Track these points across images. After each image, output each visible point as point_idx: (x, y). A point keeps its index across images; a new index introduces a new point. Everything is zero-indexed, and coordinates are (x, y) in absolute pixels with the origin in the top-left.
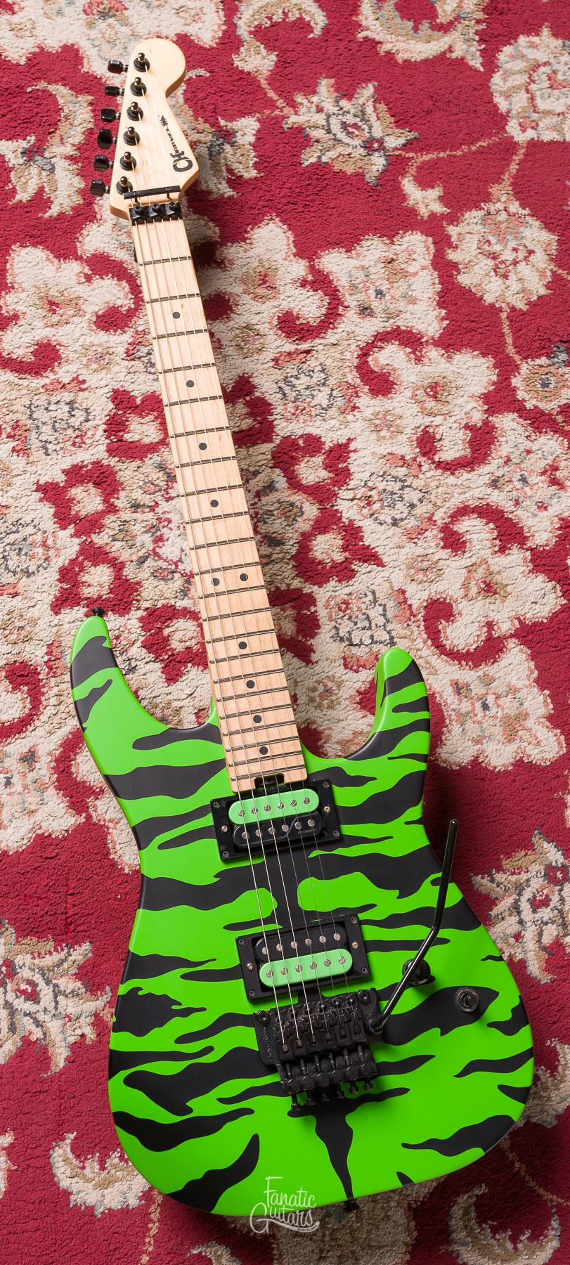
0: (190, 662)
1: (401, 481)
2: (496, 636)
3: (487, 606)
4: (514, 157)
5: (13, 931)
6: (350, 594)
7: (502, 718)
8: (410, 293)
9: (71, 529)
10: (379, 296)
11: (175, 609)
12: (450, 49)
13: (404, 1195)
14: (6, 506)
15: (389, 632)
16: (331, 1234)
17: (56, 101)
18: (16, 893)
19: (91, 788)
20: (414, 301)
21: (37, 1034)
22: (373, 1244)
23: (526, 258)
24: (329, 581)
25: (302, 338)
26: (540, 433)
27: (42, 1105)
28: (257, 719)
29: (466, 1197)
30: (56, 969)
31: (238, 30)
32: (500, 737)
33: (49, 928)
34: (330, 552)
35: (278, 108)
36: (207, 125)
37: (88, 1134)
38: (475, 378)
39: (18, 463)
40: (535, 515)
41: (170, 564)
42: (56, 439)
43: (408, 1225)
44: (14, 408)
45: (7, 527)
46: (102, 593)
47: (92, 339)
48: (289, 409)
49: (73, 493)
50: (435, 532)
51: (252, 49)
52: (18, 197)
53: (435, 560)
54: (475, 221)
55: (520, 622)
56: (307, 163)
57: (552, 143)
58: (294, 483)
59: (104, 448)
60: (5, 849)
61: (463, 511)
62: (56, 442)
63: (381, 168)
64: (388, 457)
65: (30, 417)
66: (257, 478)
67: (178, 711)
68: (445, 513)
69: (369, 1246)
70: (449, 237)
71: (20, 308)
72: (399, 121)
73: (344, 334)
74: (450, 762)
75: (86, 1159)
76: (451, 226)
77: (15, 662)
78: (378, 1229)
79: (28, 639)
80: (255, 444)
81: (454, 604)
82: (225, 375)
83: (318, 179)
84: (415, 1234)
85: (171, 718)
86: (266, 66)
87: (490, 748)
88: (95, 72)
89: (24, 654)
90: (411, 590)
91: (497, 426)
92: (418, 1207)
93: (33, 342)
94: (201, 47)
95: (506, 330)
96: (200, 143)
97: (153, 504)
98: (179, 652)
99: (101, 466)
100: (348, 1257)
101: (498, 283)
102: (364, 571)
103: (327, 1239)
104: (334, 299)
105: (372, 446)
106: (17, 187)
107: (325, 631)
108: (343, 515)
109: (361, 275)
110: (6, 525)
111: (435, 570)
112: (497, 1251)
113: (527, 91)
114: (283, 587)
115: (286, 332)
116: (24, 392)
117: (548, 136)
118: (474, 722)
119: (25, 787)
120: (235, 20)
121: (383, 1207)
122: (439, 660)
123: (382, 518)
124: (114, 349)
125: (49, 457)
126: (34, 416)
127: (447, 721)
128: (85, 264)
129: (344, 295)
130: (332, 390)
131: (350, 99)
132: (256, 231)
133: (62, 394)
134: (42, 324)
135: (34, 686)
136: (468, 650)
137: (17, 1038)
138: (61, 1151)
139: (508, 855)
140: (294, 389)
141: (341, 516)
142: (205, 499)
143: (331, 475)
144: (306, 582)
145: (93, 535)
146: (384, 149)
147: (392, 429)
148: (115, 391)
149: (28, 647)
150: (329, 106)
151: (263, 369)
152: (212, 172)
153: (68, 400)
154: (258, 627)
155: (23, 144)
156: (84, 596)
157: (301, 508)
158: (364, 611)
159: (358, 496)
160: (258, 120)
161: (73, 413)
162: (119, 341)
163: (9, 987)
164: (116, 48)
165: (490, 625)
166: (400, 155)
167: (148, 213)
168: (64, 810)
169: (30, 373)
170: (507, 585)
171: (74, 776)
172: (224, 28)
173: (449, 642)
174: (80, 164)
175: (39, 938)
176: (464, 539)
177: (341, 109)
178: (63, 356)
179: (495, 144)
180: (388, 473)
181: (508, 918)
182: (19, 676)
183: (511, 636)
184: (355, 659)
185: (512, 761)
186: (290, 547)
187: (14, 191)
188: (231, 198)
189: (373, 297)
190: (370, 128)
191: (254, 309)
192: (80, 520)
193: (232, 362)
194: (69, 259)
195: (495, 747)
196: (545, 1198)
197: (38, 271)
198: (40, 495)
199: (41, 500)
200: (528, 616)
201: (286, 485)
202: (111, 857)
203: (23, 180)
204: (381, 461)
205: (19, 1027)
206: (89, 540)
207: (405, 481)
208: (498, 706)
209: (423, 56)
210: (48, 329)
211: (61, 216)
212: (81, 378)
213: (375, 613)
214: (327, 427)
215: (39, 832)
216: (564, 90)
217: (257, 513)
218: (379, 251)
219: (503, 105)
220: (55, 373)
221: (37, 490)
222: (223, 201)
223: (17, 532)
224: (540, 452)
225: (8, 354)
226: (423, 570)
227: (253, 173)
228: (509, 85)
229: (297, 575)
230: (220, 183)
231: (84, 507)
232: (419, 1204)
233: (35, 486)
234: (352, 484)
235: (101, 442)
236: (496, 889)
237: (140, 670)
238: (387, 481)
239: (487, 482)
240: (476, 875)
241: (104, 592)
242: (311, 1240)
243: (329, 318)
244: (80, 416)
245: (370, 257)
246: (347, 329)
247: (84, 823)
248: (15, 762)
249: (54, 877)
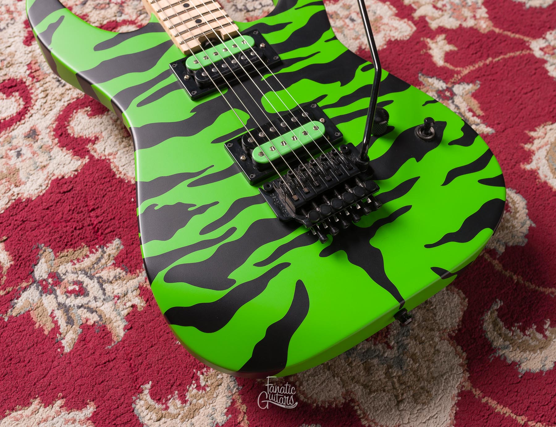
5: (50, 250)
13: (442, 330)
16: (399, 380)
18: (46, 223)
19: (87, 139)
21: (93, 318)
22: (436, 375)
27: (114, 372)
29: (489, 314)
30: (95, 266)
33: (81, 239)
37: (162, 379)
43: (456, 351)
60: (28, 197)
69: (433, 378)
75: (167, 400)
77: (4, 81)
78: (433, 362)
79: (10, 65)
84: (464, 354)
89: (10, 74)
92: (456, 334)
100: (420, 393)
103: (397, 385)
112: (533, 344)
118: (349, 30)
119: (34, 153)
121: (430, 345)
135: (23, 91)
137: (76, 327)
138: (142, 402)
149: (12, 69)
163: (58, 292)
168: (70, 158)
171: (72, 135)
175: (74, 248)
182: (9, 88)
196: (547, 293)
202: (118, 176)
205: (75, 318)
215: (53, 178)
232: (457, 332)
242: (384, 391)
247: (89, 162)
248: (21, 140)
249: (74, 203)
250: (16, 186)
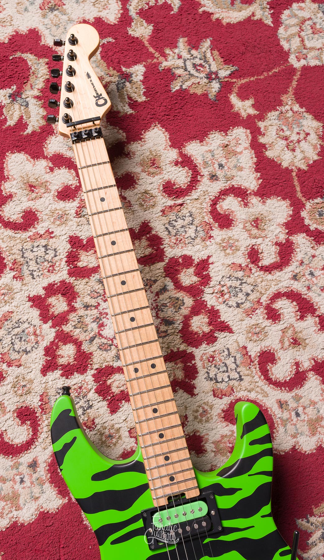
0: (123, 400)
1: (240, 280)
2: (301, 370)
3: (295, 353)
4: (294, 77)
6: (215, 351)
7: (308, 421)
8: (239, 165)
9: (50, 323)
10: (221, 168)
11: (113, 368)
12: (253, 15)
14: (11, 312)
15: (239, 373)
17: (27, 63)
20: (241, 169)
23: (305, 138)
24: (202, 344)
25: (177, 197)
26: (320, 244)
28: (167, 458)
31: (129, 12)
32: (307, 433)
34: (201, 326)
35: (155, 58)
36: (115, 71)
38: (279, 213)
39: (17, 284)
40: (320, 295)
41: (108, 341)
42: (38, 269)
44: (13, 252)
45: (13, 325)
46: (70, 361)
47: (56, 206)
48: (172, 241)
49: (50, 301)
50: (262, 310)
51: (139, 23)
52: (8, 124)
53: (263, 327)
54: (274, 118)
55: (315, 361)
56: (174, 90)
57: (316, 67)
58: (178, 286)
59: (66, 272)
60: (22, 522)
61: (277, 296)
62: (38, 271)
63: (217, 90)
64: (232, 265)
65: (23, 257)
66: (156, 284)
67: (118, 430)
68: (267, 297)
70: (259, 128)
71: (13, 190)
72: (226, 60)
73: (202, 192)
74: (279, 450)
76: (260, 122)
77: (22, 407)
79: (29, 392)
80: (153, 263)
81: (276, 353)
82: (134, 222)
83: (181, 99)
85: (114, 435)
86: (147, 33)
87: (302, 440)
88: (48, 44)
89: (27, 402)
90: (250, 346)
91: (294, 242)
93: (22, 211)
94: (109, 25)
95: (296, 183)
96: (111, 82)
97: (97, 304)
98: (117, 395)
99: (65, 283)
101: (289, 155)
102: (222, 336)
104: (195, 171)
105: (222, 259)
106: (7, 117)
107: (201, 375)
108: (208, 303)
109: (209, 155)
110: (12, 323)
111: (263, 333)
113: (299, 36)
114: (175, 350)
115: (168, 194)
116: (18, 241)
117: (313, 63)
118: (291, 425)
119: (32, 483)
120: (128, 7)
122: (269, 388)
123: (230, 303)
124: (69, 211)
125: (35, 280)
126: (25, 256)
127: (276, 425)
128: (49, 161)
129: (200, 169)
130: (197, 227)
131: (197, 49)
132: (147, 133)
133: (40, 241)
134: (26, 199)
135: (34, 421)
136: (285, 381)
139: (317, 506)
140: (175, 228)
141: (207, 304)
142: (127, 317)
143: (199, 279)
144: (188, 345)
145: (63, 326)
146: (218, 78)
147: (233, 248)
148: (71, 237)
149: (29, 398)
150: (185, 55)
151: (156, 217)
152: (119, 100)
153: (44, 244)
154: (164, 398)
155: (9, 91)
156: (60, 364)
157: (183, 300)
158: (223, 361)
159: (216, 291)
160: (145, 66)
161: (47, 252)
162: (71, 206)
164: (60, 29)
165: (297, 364)
166: (228, 81)
167: (82, 135)
168: (55, 496)
169: (21, 230)
170: (306, 339)
172: (121, 12)
173: (274, 376)
174: (43, 101)
176: (279, 313)
177: (192, 55)
178: (40, 218)
179: (283, 70)
180: (232, 276)
181: (319, 544)
182: (25, 415)
183: (310, 370)
184: (219, 391)
185: (315, 447)
186: (178, 325)
187: (6, 120)
188: (131, 114)
189: (217, 169)
190: (210, 65)
191: (149, 181)
192: (55, 317)
193: (138, 214)
194: (40, 158)
195: (305, 439)
197: (23, 167)
198: (30, 303)
199: (31, 307)
200: (319, 357)
201: (173, 287)
202: (85, 523)
203: (11, 112)
204: (228, 268)
206: (61, 329)
207: (243, 280)
208: (305, 413)
209: (238, 20)
210: (30, 202)
211: (34, 133)
212: (50, 230)
213: (230, 361)
214: (195, 250)
215: (42, 510)
216: (321, 34)
217: (157, 306)
218: (219, 140)
219: (285, 46)
220: (36, 228)
221: (29, 301)
222: (126, 117)
223: (19, 327)
224: (320, 256)
225: (8, 219)
226: (256, 334)
227: (144, 99)
228: (289, 34)
229: (183, 342)
230: (125, 106)
231: (57, 309)
233: (28, 299)
234: (212, 284)
235: (64, 269)
236: (311, 527)
237: (95, 407)
238: (232, 280)
239: (291, 277)
240: (299, 519)
241: (71, 360)
243: (192, 183)
244: (51, 253)
245: (214, 144)
246: (204, 189)
247: (68, 503)
248: (25, 468)
249: (51, 538)
250: (16, 510)
